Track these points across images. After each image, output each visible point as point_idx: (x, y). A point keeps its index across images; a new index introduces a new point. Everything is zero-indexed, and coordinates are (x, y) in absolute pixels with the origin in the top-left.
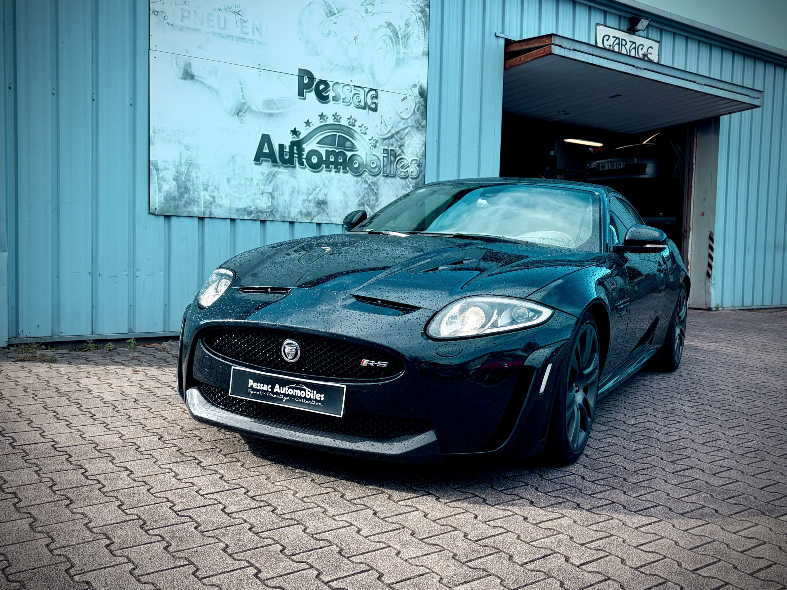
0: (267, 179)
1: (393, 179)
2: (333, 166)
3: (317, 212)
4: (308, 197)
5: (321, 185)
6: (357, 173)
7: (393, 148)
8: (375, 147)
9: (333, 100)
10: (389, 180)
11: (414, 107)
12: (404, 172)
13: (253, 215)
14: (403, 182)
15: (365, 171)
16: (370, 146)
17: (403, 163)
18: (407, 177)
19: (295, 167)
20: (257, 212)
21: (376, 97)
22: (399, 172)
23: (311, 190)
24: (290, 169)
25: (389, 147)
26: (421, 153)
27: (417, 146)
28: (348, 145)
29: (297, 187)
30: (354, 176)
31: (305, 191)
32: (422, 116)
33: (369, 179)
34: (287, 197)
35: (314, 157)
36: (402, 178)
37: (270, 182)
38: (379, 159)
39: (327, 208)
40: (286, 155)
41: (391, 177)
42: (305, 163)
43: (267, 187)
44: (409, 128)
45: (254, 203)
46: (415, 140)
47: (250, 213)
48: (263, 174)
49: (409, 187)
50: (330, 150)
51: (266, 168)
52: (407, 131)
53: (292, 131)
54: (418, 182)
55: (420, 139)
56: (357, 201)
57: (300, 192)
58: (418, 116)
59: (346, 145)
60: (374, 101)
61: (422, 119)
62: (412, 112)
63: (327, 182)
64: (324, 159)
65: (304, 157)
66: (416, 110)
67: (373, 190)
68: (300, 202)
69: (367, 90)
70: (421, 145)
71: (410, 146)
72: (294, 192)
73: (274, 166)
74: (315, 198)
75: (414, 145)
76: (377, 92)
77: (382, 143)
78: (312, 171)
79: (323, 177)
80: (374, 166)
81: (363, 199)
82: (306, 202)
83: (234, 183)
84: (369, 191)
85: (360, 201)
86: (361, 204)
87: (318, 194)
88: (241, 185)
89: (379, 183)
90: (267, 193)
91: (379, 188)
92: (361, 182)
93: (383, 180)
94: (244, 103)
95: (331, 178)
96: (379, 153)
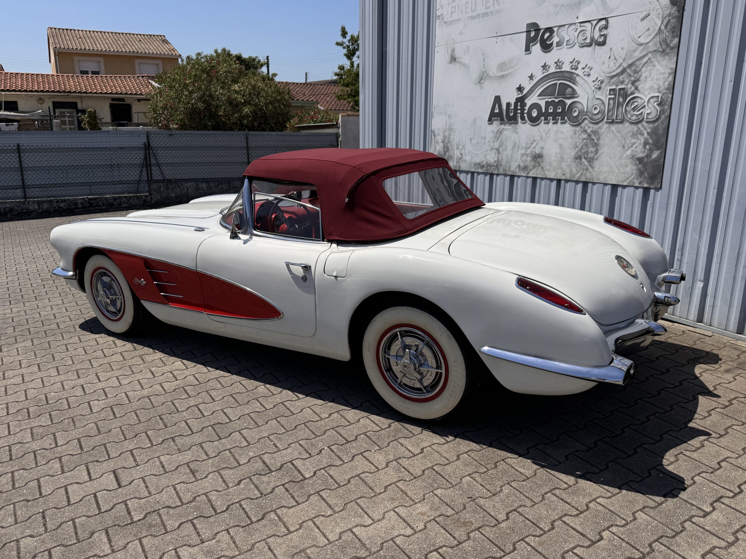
0: (496, 137)
1: (620, 126)
2: (551, 118)
3: (533, 165)
4: (526, 151)
5: (539, 138)
6: (576, 122)
7: (622, 87)
8: (599, 88)
9: (557, 46)
10: (614, 127)
11: (659, 25)
12: (636, 115)
13: (484, 169)
14: (635, 128)
15: (585, 119)
16: (593, 88)
17: (636, 104)
18: (640, 122)
19: (517, 123)
20: (487, 167)
21: (606, 27)
22: (629, 116)
23: (529, 144)
24: (513, 125)
25: (617, 86)
26: (666, 86)
27: (661, 77)
28: (569, 93)
29: (517, 141)
30: (573, 126)
31: (524, 145)
32: (673, 32)
33: (589, 127)
34: (509, 152)
35: (535, 110)
36: (632, 123)
37: (498, 138)
38: (603, 103)
39: (542, 162)
40: (511, 112)
41: (617, 123)
42: (526, 118)
43: (495, 144)
44: (650, 55)
45: (485, 158)
46: (658, 70)
47: (482, 167)
48: (493, 132)
49: (642, 134)
50: (550, 100)
51: (495, 126)
52: (646, 59)
53: (517, 88)
54: (658, 125)
55: (667, 66)
56: (573, 154)
57: (520, 146)
58: (666, 33)
59: (566, 93)
60: (602, 33)
61: (673, 37)
62: (656, 32)
63: (544, 134)
64: (544, 111)
65: (526, 111)
66: (663, 27)
67: (593, 140)
68: (519, 156)
69: (594, 23)
70: (667, 75)
71: (649, 79)
72: (515, 147)
73: (502, 124)
74: (532, 152)
75: (656, 77)
76: (607, 22)
77: (609, 82)
78: (531, 125)
79: (541, 130)
80: (596, 112)
81: (581, 151)
82: (525, 156)
83: (474, 141)
84: (588, 141)
85: (576, 153)
86: (578, 158)
87: (535, 147)
88: (478, 143)
89: (601, 131)
90: (495, 149)
91: (601, 138)
92: (580, 132)
93: (606, 128)
94: (485, 72)
95: (548, 131)
96: (604, 96)
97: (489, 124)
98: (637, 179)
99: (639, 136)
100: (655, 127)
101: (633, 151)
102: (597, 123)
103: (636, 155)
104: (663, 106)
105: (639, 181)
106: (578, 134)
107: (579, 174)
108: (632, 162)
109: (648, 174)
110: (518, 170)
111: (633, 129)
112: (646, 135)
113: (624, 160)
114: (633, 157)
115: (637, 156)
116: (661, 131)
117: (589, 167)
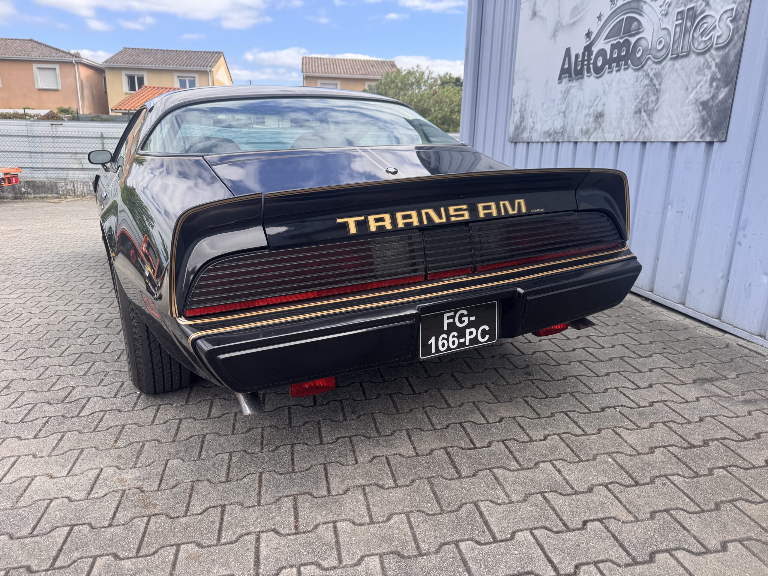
0: (564, 97)
1: (685, 60)
2: (615, 64)
3: (594, 128)
4: (589, 111)
5: (602, 92)
6: (639, 65)
7: (692, 5)
8: (666, 14)
10: (678, 64)
12: (705, 42)
13: (551, 138)
14: (701, 59)
15: (649, 58)
16: (660, 16)
17: (706, 25)
18: (709, 50)
19: (583, 78)
20: (554, 134)
22: (696, 45)
23: (592, 101)
24: (580, 81)
28: (634, 28)
29: (582, 100)
30: (636, 70)
31: (587, 103)
33: (652, 69)
34: (574, 114)
35: (600, 58)
36: (699, 54)
37: (565, 99)
38: (669, 33)
39: (603, 122)
40: (579, 65)
42: (592, 70)
43: (563, 106)
45: (553, 124)
47: (550, 135)
48: (561, 92)
49: (710, 67)
50: (615, 42)
51: (564, 85)
53: (586, 35)
54: (729, 51)
56: (633, 107)
57: (584, 106)
59: (632, 29)
63: (607, 87)
64: (608, 57)
65: (592, 62)
67: (655, 85)
68: (582, 118)
72: (580, 107)
73: (570, 81)
74: (594, 111)
77: (677, 3)
78: (596, 77)
79: (604, 82)
80: (659, 47)
81: (641, 103)
82: (588, 117)
83: (545, 106)
84: (650, 88)
85: (637, 106)
86: (638, 111)
87: (597, 105)
88: (548, 107)
89: (664, 72)
90: (562, 112)
91: (663, 81)
92: (642, 77)
93: (670, 66)
94: (559, 22)
95: (611, 82)
96: (670, 23)
97: (559, 83)
98: (699, 132)
99: (706, 70)
100: (726, 54)
101: (697, 92)
102: (660, 62)
103: (700, 98)
104: (737, 22)
105: (701, 134)
106: (640, 80)
107: (638, 133)
108: (695, 108)
109: (712, 123)
110: (580, 136)
111: (700, 61)
112: (713, 68)
113: (686, 108)
114: (697, 100)
115: (701, 100)
116: (732, 58)
117: (648, 122)
